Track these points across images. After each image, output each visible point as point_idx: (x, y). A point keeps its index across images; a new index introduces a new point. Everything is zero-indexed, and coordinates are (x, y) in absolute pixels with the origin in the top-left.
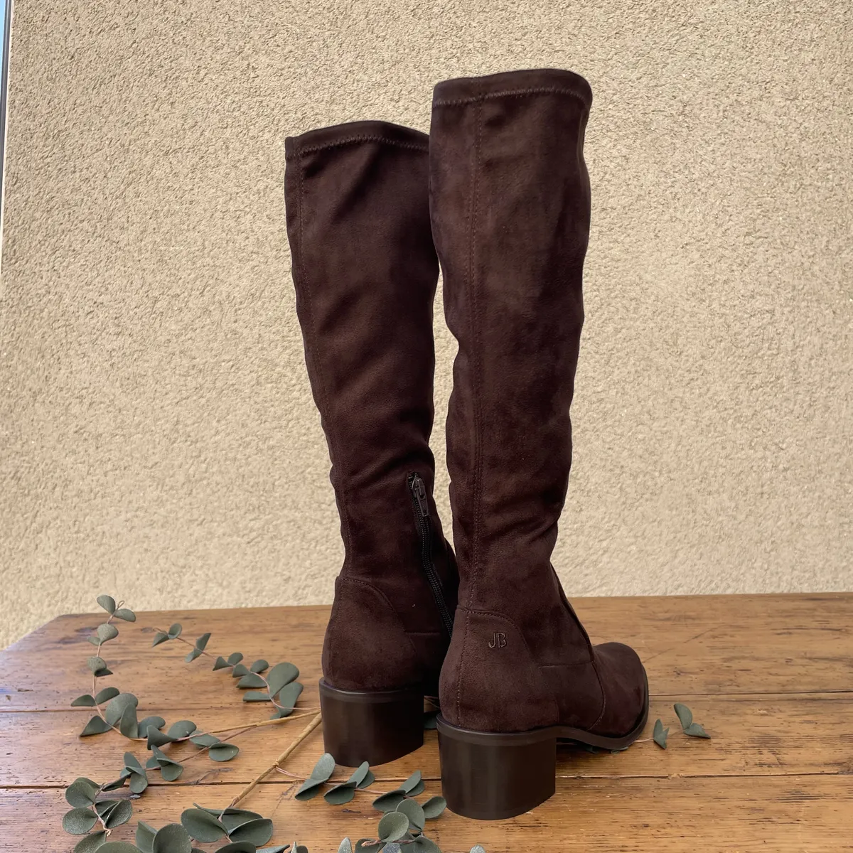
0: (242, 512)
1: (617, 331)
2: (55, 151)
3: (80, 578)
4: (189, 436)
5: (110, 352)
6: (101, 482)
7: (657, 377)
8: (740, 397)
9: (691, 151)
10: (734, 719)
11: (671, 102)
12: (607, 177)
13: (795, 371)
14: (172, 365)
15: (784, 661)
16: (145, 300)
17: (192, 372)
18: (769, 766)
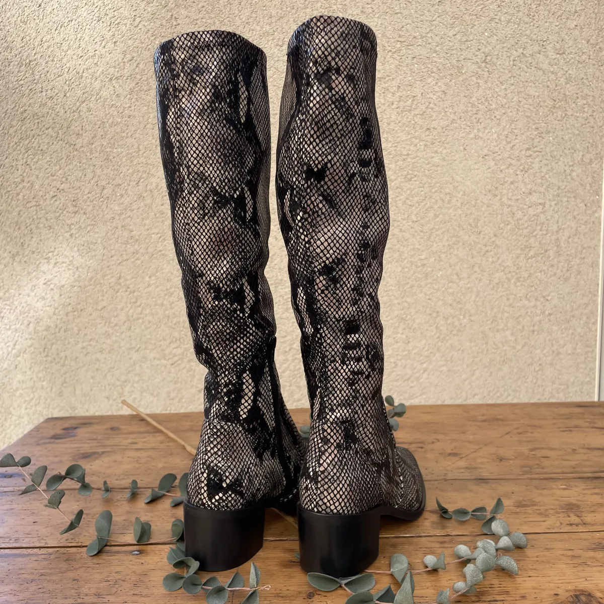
0: (168, 342)
1: (436, 216)
2: (27, 75)
3: (49, 389)
4: (128, 288)
5: (70, 226)
6: (63, 320)
7: (464, 249)
8: (521, 264)
9: (490, 89)
10: (545, 492)
11: (477, 53)
12: (431, 105)
13: (558, 246)
14: (116, 236)
15: (571, 451)
16: (95, 187)
17: (130, 241)
18: (577, 525)
